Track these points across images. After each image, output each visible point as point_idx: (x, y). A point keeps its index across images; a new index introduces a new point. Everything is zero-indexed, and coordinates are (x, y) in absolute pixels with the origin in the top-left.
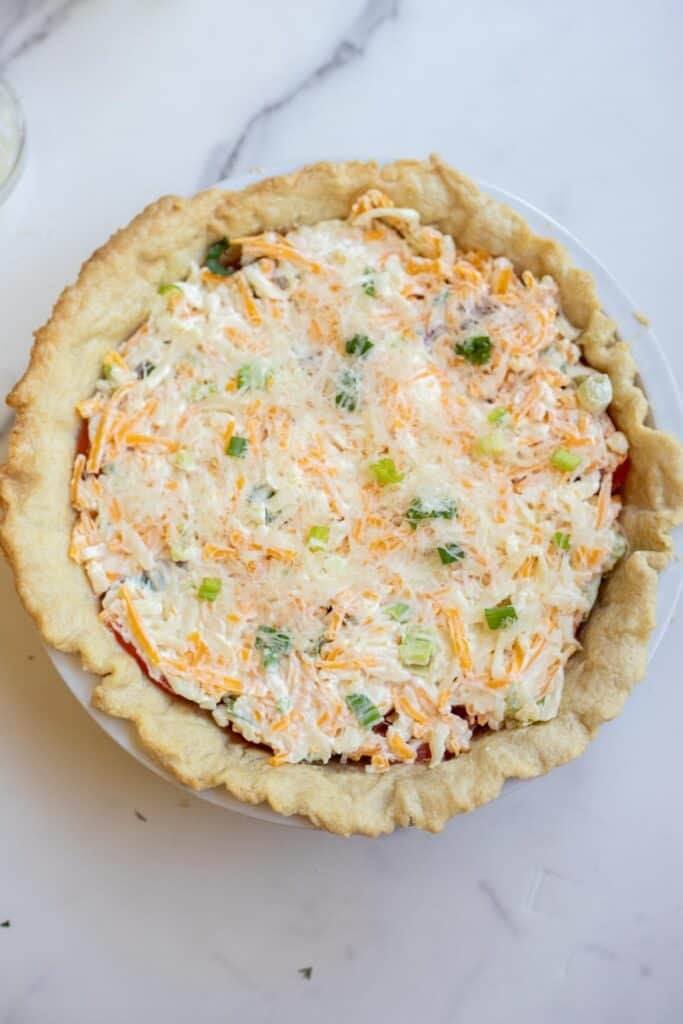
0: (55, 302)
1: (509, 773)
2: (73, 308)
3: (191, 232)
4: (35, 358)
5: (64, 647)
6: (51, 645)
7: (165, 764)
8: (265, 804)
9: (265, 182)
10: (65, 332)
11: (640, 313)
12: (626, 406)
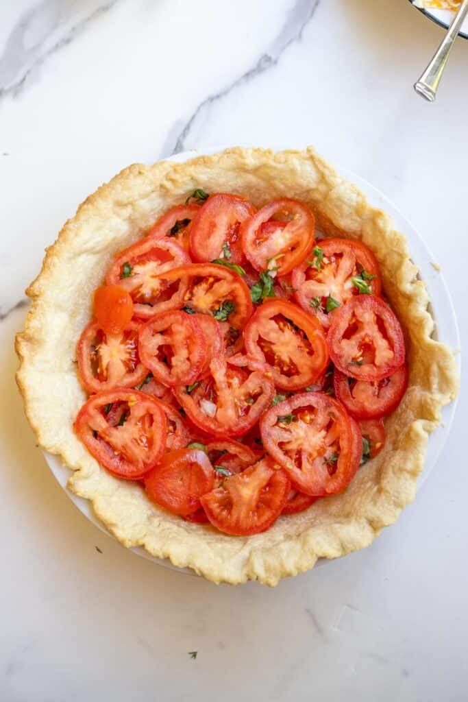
0: (60, 230)
1: (320, 554)
2: (71, 235)
3: (149, 188)
4: (45, 265)
5: (51, 451)
6: (44, 449)
7: (109, 528)
8: (167, 559)
9: (198, 158)
10: (65, 250)
11: (436, 263)
12: (420, 324)
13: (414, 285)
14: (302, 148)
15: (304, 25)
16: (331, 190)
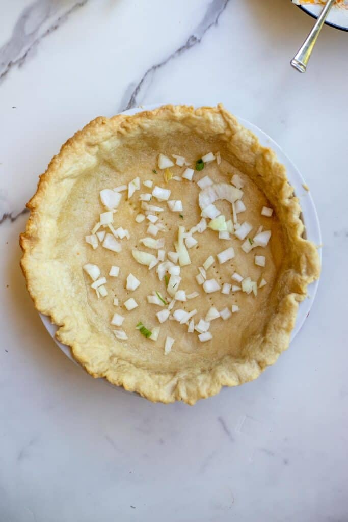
0: (49, 163)
1: (224, 384)
2: (57, 166)
3: (109, 134)
5: (44, 313)
6: (40, 312)
7: (83, 365)
8: (122, 386)
9: (143, 112)
10: (52, 177)
11: (306, 185)
12: (294, 227)
13: (291, 200)
14: (214, 105)
15: (219, 14)
16: (233, 134)
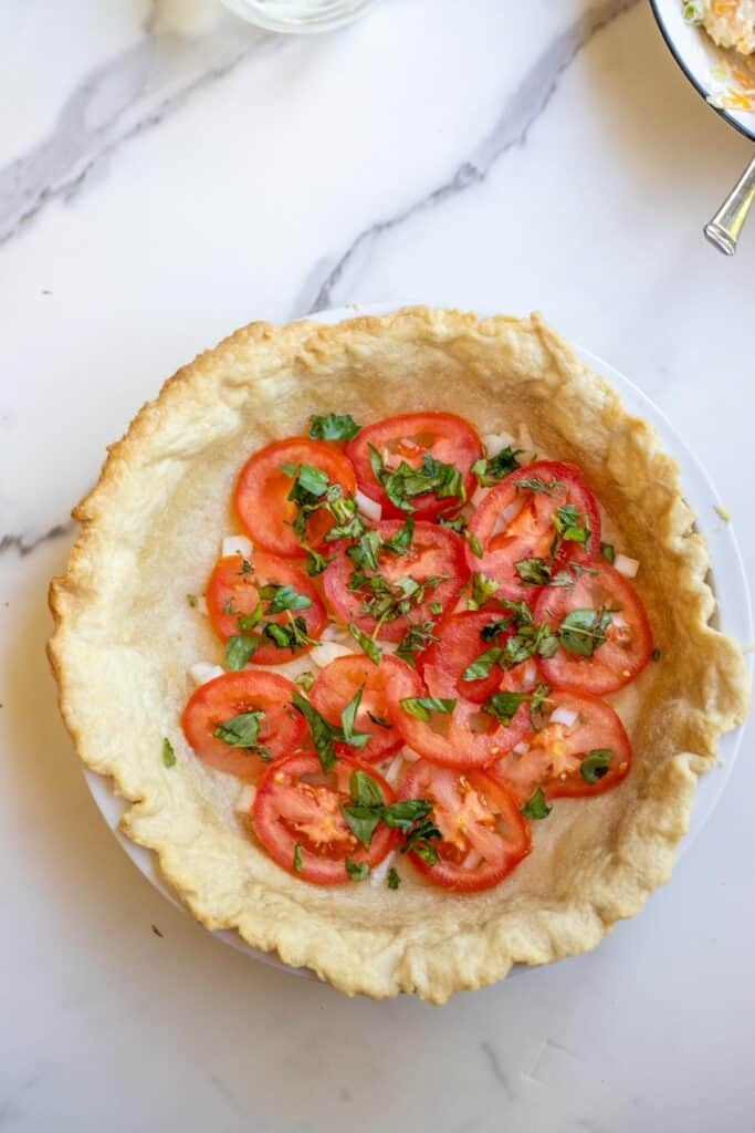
0: (132, 418)
1: (518, 957)
2: (149, 428)
3: (277, 362)
4: (105, 474)
5: (98, 769)
6: (86, 765)
7: (183, 898)
8: (274, 953)
9: (359, 320)
10: (139, 451)
11: (723, 507)
12: (693, 602)
13: (687, 540)
14: (523, 314)
15: (530, 122)
16: (564, 383)
